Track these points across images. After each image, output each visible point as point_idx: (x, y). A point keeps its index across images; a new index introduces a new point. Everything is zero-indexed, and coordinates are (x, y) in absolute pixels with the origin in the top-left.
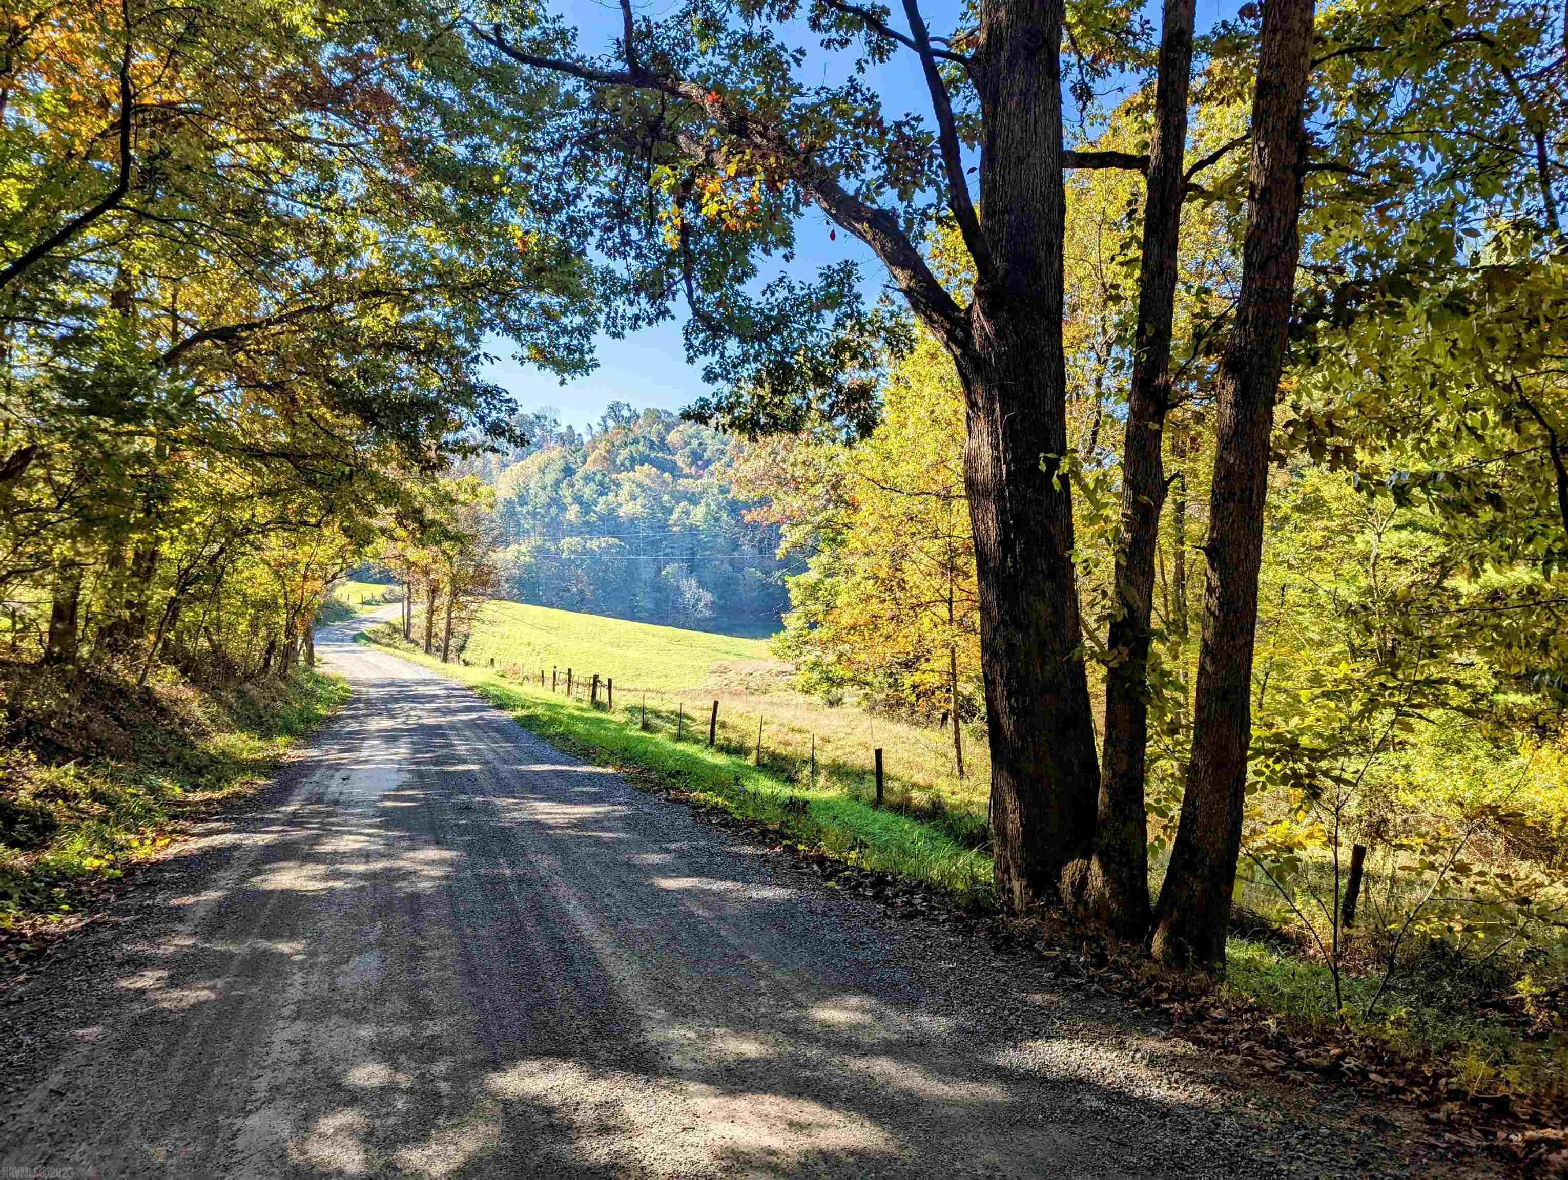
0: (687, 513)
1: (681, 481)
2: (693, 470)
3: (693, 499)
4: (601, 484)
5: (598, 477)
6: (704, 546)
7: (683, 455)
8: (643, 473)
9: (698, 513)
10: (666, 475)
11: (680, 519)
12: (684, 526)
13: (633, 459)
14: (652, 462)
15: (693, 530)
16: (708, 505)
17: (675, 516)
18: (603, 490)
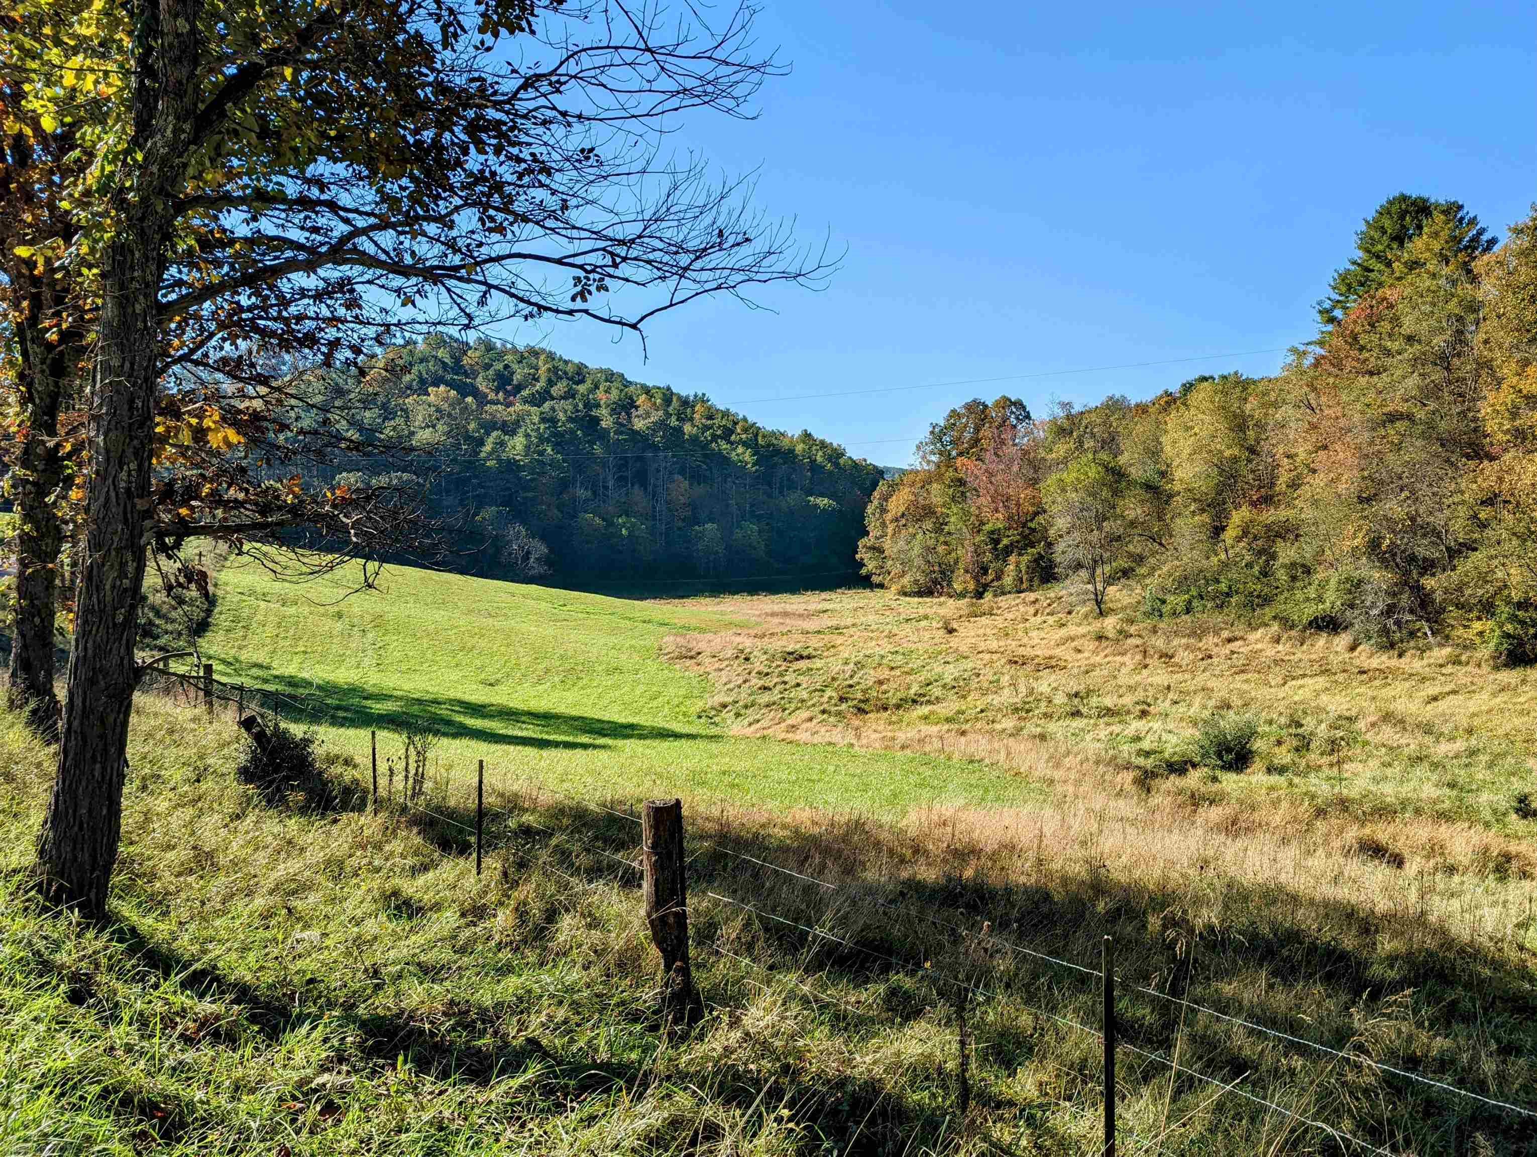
0: (502, 444)
1: (487, 408)
2: (501, 395)
3: (509, 429)
4: (384, 407)
5: (381, 399)
6: (526, 486)
7: (486, 378)
8: (438, 394)
9: (517, 445)
10: (469, 399)
11: (494, 451)
12: (499, 460)
13: (422, 381)
14: (451, 384)
15: (511, 466)
16: (527, 436)
17: (488, 448)
18: (388, 413)
